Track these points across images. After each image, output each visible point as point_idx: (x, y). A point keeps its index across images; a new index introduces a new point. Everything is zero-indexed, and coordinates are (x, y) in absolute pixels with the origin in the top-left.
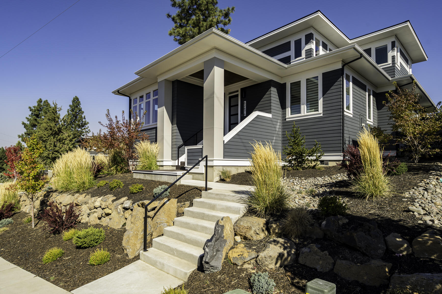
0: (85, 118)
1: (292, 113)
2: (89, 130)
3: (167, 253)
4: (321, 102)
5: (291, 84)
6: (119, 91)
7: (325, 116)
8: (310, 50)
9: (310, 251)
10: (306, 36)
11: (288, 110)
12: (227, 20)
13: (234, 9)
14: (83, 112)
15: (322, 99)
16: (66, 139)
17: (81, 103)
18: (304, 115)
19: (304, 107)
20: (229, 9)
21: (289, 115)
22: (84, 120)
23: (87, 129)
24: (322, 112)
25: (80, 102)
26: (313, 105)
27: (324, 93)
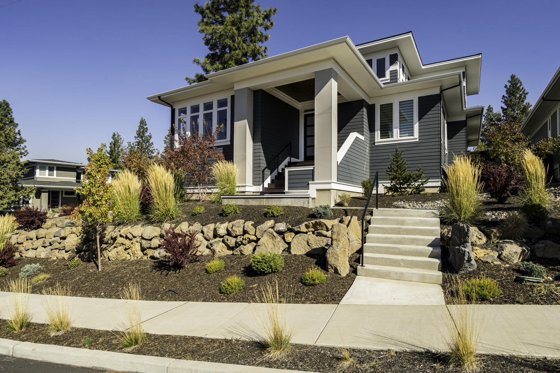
0: (21, 133)
1: (382, 137)
2: (26, 151)
3: (387, 265)
4: (416, 127)
5: (381, 105)
6: (161, 97)
7: (421, 141)
8: (395, 72)
9: (546, 246)
10: (391, 56)
11: (378, 133)
12: (269, 24)
13: (277, 11)
14: (17, 125)
15: (418, 123)
16: (9, 162)
17: (13, 111)
18: (396, 139)
19: (396, 131)
20: (271, 10)
21: (378, 139)
22: (18, 137)
23: (23, 149)
24: (418, 137)
25: (11, 110)
26: (406, 128)
27: (420, 118)
